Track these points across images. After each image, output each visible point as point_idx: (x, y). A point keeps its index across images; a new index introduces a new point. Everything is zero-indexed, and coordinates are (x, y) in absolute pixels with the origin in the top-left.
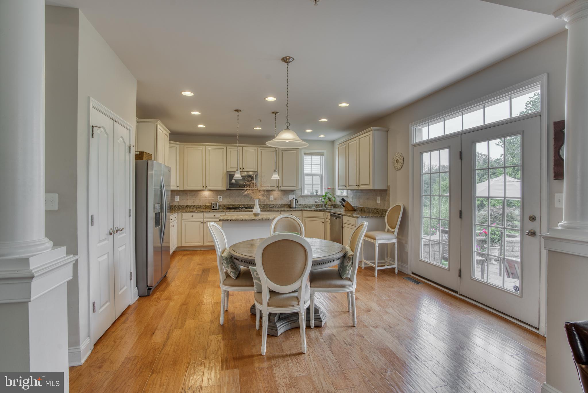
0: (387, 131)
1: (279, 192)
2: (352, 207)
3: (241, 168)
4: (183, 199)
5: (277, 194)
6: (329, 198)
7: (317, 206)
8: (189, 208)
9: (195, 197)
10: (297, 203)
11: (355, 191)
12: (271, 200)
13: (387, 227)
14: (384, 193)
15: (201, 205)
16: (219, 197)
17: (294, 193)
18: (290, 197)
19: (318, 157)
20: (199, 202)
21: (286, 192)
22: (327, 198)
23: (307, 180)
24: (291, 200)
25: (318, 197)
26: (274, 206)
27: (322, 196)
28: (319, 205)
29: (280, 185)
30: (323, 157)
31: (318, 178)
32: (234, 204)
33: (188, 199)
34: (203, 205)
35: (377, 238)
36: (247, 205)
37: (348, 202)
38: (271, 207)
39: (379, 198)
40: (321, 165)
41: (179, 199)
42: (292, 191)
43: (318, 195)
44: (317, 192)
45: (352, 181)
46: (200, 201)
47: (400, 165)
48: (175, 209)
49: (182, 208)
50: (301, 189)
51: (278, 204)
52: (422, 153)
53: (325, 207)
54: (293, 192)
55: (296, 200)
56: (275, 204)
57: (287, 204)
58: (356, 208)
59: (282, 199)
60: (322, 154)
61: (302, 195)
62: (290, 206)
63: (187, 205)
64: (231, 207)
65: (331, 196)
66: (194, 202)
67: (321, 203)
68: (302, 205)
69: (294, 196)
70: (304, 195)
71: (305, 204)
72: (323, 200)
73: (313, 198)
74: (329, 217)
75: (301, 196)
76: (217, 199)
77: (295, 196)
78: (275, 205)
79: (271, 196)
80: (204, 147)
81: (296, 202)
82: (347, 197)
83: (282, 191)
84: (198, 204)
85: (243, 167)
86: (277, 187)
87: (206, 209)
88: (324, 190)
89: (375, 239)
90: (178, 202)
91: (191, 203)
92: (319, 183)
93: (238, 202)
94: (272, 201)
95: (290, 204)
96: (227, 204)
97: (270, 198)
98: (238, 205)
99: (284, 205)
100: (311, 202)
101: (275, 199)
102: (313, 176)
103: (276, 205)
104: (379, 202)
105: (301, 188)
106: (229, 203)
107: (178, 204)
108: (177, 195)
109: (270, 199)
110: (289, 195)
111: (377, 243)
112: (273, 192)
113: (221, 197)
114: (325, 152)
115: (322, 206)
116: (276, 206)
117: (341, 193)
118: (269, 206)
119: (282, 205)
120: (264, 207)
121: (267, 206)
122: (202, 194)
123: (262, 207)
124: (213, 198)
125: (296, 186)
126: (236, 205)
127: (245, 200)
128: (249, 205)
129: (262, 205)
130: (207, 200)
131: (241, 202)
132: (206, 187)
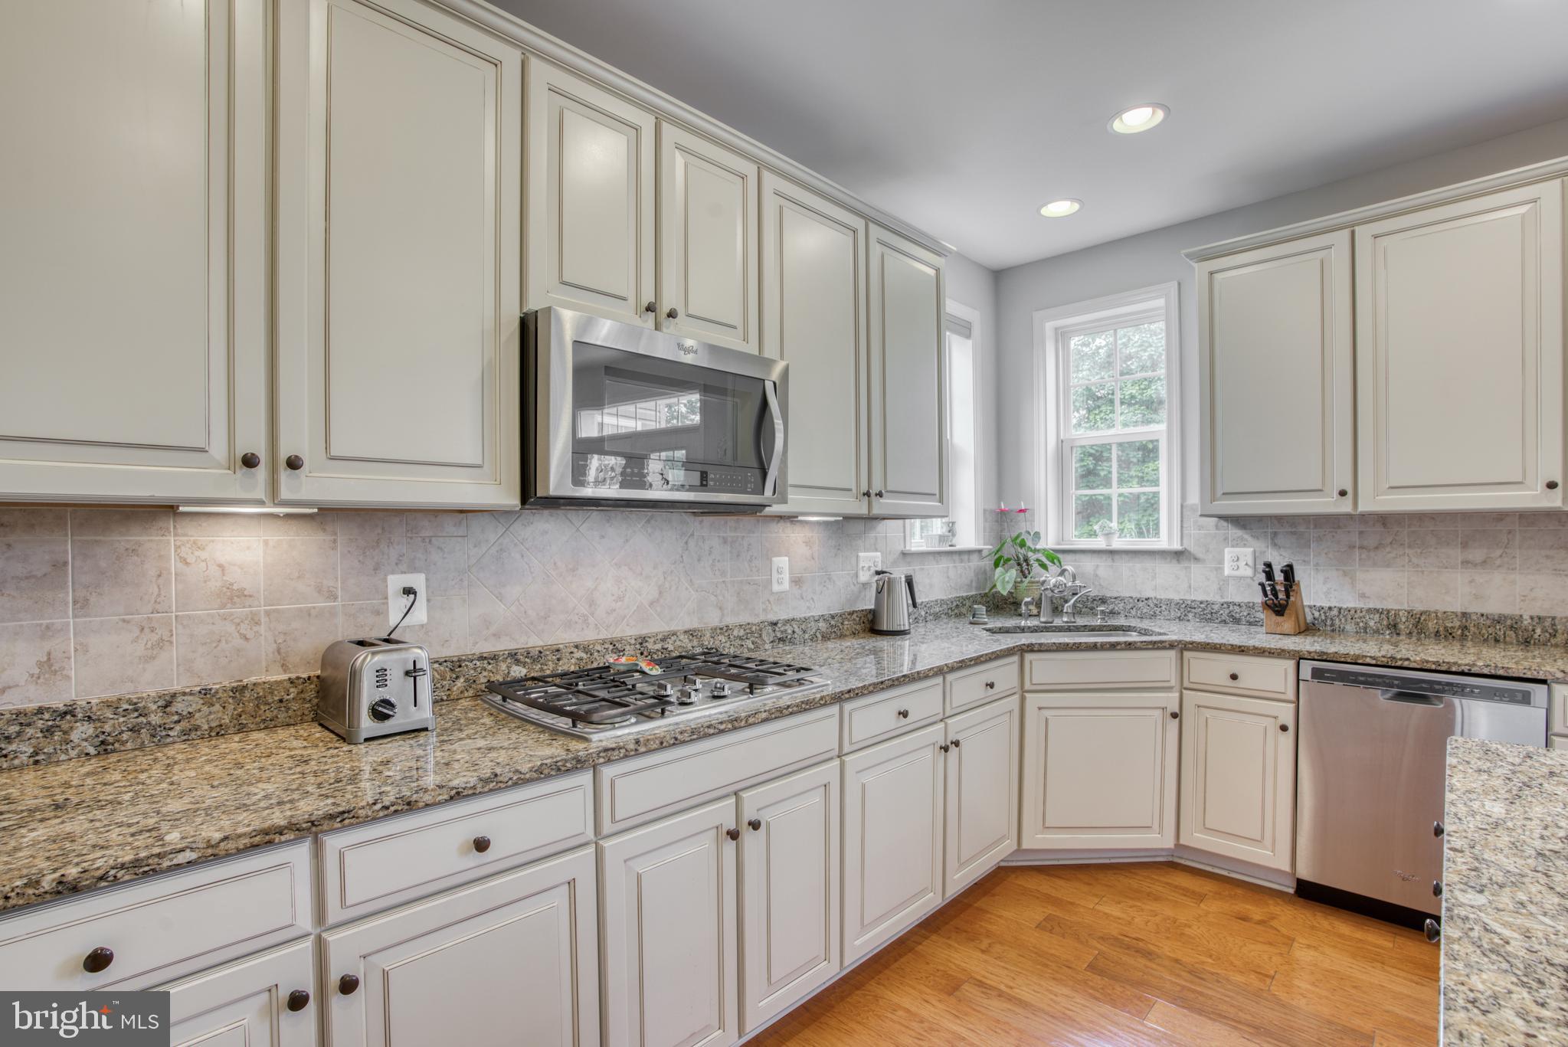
1: (816, 535)
3: (650, 307)
5: (807, 543)
12: (776, 588)
15: (167, 702)
16: (396, 581)
17: (876, 539)
18: (861, 564)
20: (146, 657)
25: (956, 557)
26: (796, 630)
32: (534, 642)
34: (205, 692)
38: (779, 640)
43: (962, 547)
46: (160, 644)
51: (814, 612)
54: (872, 535)
56: (800, 615)
57: (854, 612)
59: (829, 578)
61: (908, 549)
62: (872, 625)
64: (518, 672)
69: (879, 557)
75: (904, 556)
76: (381, 612)
77: (882, 553)
78: (799, 622)
79: (777, 562)
84: (126, 690)
87: (242, 729)
93: (568, 625)
94: (781, 597)
95: (872, 607)
96: (478, 651)
97: (775, 576)
98: (577, 647)
101: (796, 581)
103: (806, 620)
106: (497, 635)
109: (770, 581)
110: (857, 546)
112: (789, 530)
113: (418, 581)
116: (804, 632)
118: (770, 631)
119: (833, 617)
120: (743, 643)
121: (761, 636)
122: (187, 564)
123: (732, 647)
124: (335, 598)
125: (937, 492)
126: (558, 650)
127: (620, 599)
128: (652, 640)
129: (736, 633)
130: (258, 623)
131: (591, 620)
132: (294, 464)
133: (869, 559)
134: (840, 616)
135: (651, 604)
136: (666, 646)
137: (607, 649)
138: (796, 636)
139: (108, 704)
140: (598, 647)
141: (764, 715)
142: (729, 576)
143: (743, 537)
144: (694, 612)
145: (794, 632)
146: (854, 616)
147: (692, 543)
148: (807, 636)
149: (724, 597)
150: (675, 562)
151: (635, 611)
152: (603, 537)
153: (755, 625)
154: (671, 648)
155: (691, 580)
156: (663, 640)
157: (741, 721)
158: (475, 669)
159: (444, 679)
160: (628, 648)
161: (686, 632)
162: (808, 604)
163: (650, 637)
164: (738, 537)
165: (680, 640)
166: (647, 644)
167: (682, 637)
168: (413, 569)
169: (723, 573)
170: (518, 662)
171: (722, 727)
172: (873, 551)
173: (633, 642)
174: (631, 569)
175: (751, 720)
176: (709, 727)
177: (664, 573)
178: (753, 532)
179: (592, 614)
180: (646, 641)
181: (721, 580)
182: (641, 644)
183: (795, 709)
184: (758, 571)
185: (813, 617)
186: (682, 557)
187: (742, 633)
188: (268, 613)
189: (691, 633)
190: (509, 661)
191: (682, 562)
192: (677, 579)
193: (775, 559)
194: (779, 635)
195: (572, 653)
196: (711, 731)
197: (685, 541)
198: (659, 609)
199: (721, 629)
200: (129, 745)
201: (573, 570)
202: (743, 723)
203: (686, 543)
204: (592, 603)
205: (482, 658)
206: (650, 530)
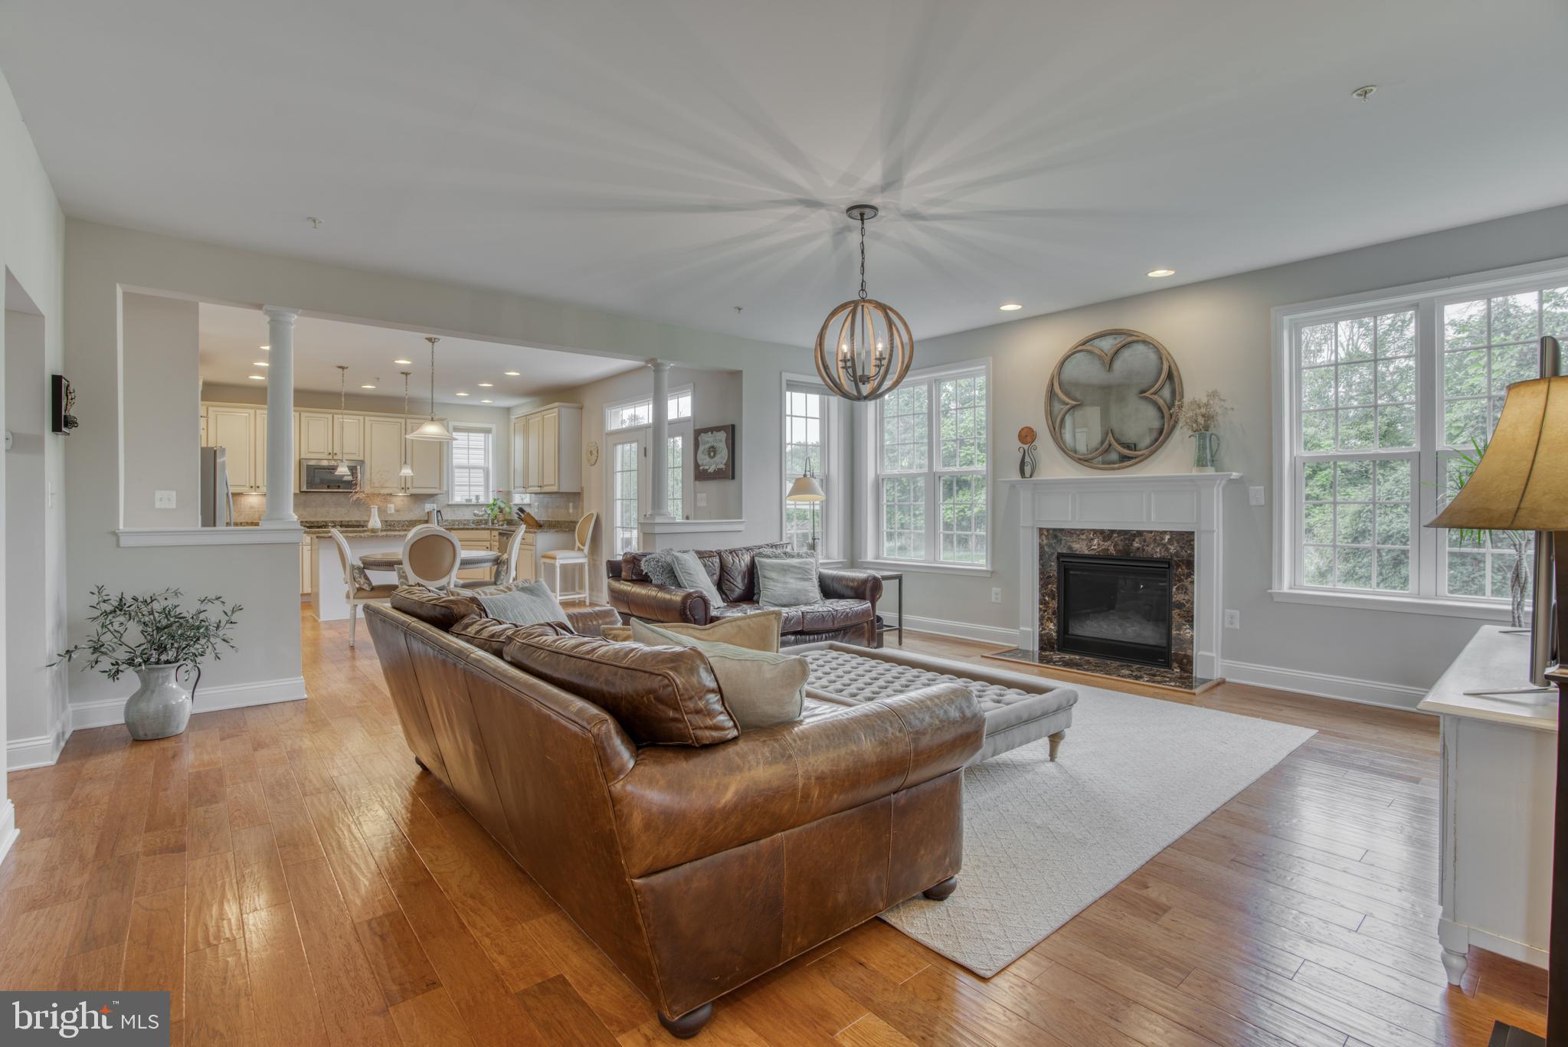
0: (581, 408)
1: (406, 499)
2: (536, 521)
3: (330, 454)
5: (402, 501)
6: (500, 508)
7: (479, 522)
10: (440, 518)
11: (541, 496)
12: (388, 512)
13: (578, 544)
14: (576, 497)
17: (434, 500)
18: (426, 507)
19: (481, 436)
20: (238, 517)
21: (418, 498)
22: (496, 509)
23: (460, 477)
24: (428, 513)
25: (479, 507)
27: (488, 506)
28: (481, 521)
29: (409, 485)
30: (490, 435)
31: (481, 474)
32: (313, 520)
35: (558, 557)
37: (528, 514)
39: (571, 504)
40: (486, 450)
42: (432, 496)
43: (481, 503)
44: (477, 497)
45: (533, 480)
47: (594, 458)
50: (448, 492)
51: (404, 519)
52: (615, 445)
53: (493, 524)
54: (433, 498)
55: (439, 511)
56: (397, 519)
57: (420, 520)
58: (542, 523)
59: (412, 510)
60: (487, 431)
61: (450, 503)
65: (503, 505)
67: (486, 517)
68: (450, 521)
69: (435, 505)
70: (454, 503)
71: (455, 518)
72: (489, 512)
73: (470, 509)
74: (497, 538)
75: (449, 505)
77: (437, 504)
78: (397, 521)
79: (389, 505)
80: (252, 412)
81: (437, 517)
82: (529, 505)
83: (412, 495)
85: (335, 452)
86: (403, 488)
88: (491, 494)
89: (555, 558)
92: (481, 481)
93: (321, 516)
94: (391, 515)
95: (426, 519)
97: (388, 509)
98: (323, 521)
99: (415, 521)
100: (467, 515)
101: (397, 511)
102: (471, 470)
103: (399, 521)
104: (571, 511)
110: (424, 503)
111: (558, 563)
112: (394, 497)
114: (493, 427)
115: (486, 523)
116: (399, 524)
117: (520, 499)
118: (385, 522)
119: (411, 521)
125: (438, 486)
126: (318, 521)
127: (336, 512)
128: (344, 521)
132: (258, 487)
133: (429, 507)
135: (345, 513)
137: (331, 522)
144: (358, 516)
145: (394, 524)
152: (331, 498)
155: (358, 509)
156: (348, 522)
161: (355, 520)
162: (402, 517)
165: (353, 522)
173: (338, 521)
174: (339, 505)
177: (349, 507)
179: (328, 515)
182: (341, 522)
189: (357, 521)
192: (353, 508)
194: (388, 524)
198: (347, 515)
201: (323, 505)
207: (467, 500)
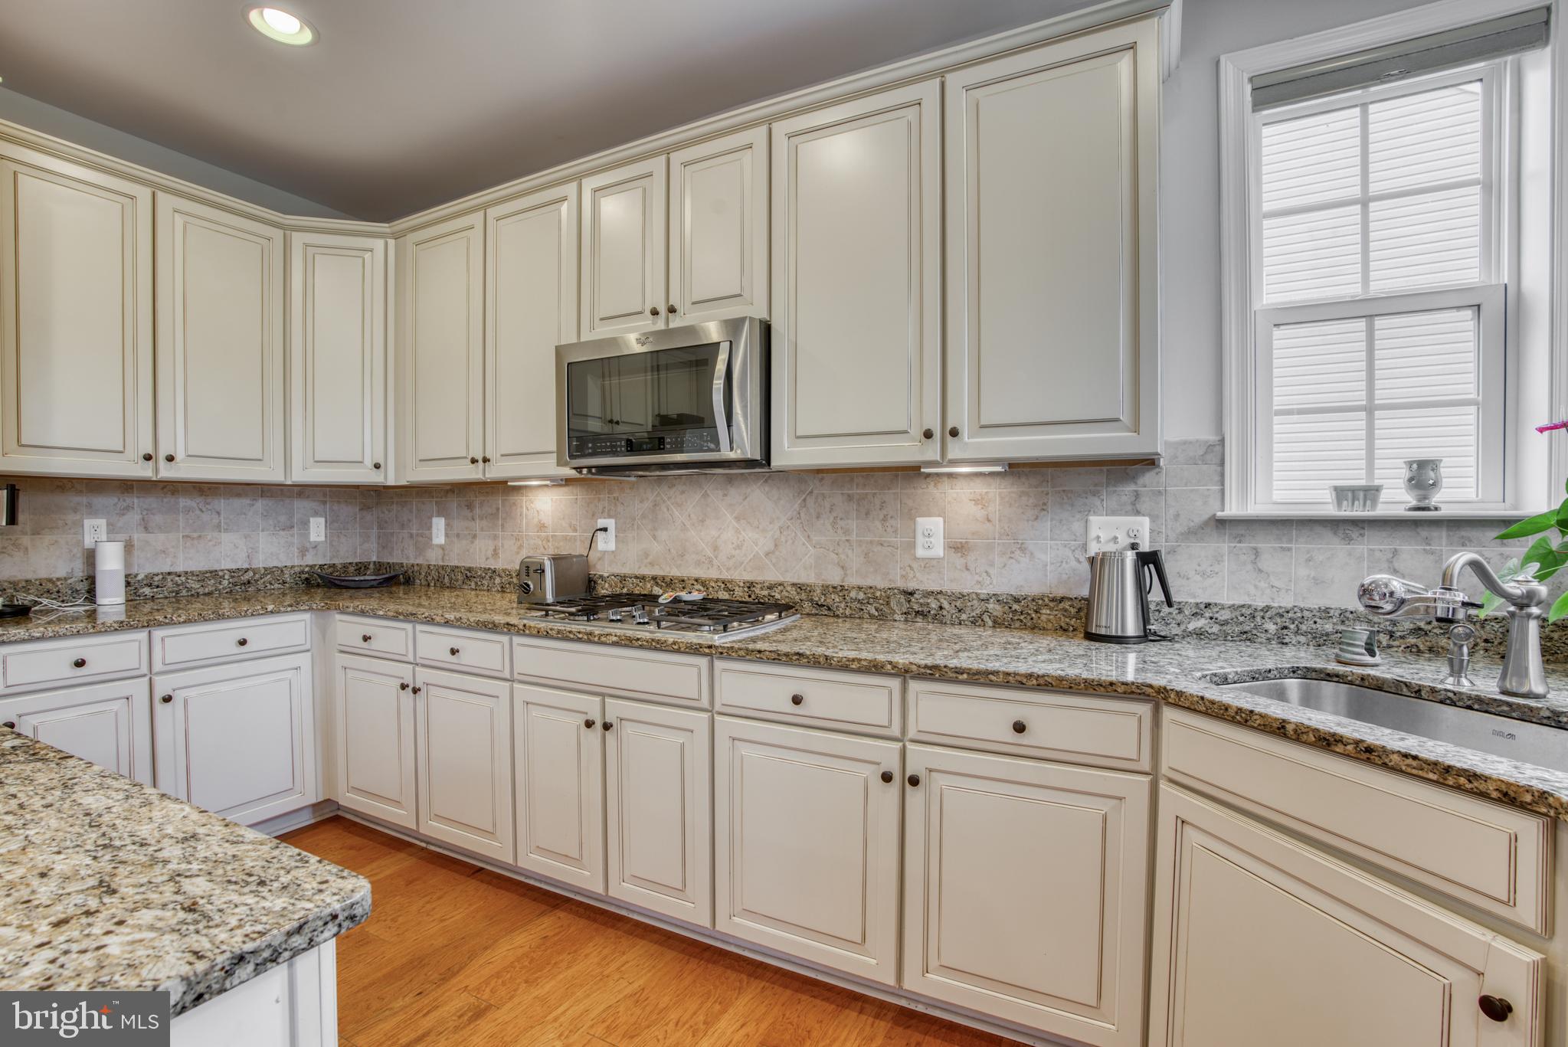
3: (656, 311)
4: (458, 536)
5: (978, 501)
8: (473, 584)
9: (502, 525)
10: (1156, 596)
12: (920, 552)
16: (601, 523)
17: (1137, 495)
18: (1094, 532)
20: (518, 553)
21: (1053, 488)
23: (1302, 364)
24: (1092, 561)
26: (946, 605)
29: (961, 416)
32: (675, 572)
33: (475, 537)
36: (751, 585)
38: (917, 612)
41: (447, 535)
43: (1446, 511)
44: (1426, 476)
46: (519, 543)
48: (429, 585)
49: (451, 579)
51: (984, 591)
54: (1131, 488)
55: (1149, 559)
56: (956, 588)
57: (1062, 599)
59: (1023, 549)
61: (1233, 509)
62: (1084, 620)
63: (469, 569)
66: (495, 553)
68: (1225, 615)
69: (1144, 523)
70: (1255, 508)
71: (1260, 604)
73: (1375, 543)
75: (1221, 524)
77: (1154, 518)
78: (954, 597)
79: (923, 523)
86: (928, 435)
90: (442, 547)
91: (487, 559)
92: (1466, 379)
93: (698, 563)
94: (929, 564)
95: (1085, 592)
96: (637, 573)
97: (920, 540)
98: (696, 580)
99: (1038, 602)
101: (958, 548)
102: (1379, 323)
103: (962, 596)
105: (1222, 441)
106: (652, 564)
107: (443, 559)
108: (439, 515)
109: (912, 545)
110: (1090, 510)
112: (945, 485)
113: (610, 523)
116: (961, 611)
118: (903, 600)
119: (1017, 600)
120: (863, 608)
121: (888, 603)
122: (527, 508)
123: (848, 609)
124: (575, 530)
126: (683, 581)
127: (739, 547)
128: (759, 586)
129: (853, 594)
130: (549, 541)
131: (715, 562)
133: (1109, 527)
134: (1033, 600)
135: (767, 554)
136: (773, 594)
137: (720, 587)
138: (945, 613)
139: (504, 570)
140: (713, 584)
141: (615, 639)
142: (855, 536)
143: (875, 494)
144: (811, 567)
145: (941, 608)
146: (1066, 605)
147: (810, 501)
148: (964, 617)
149: (847, 556)
150: (792, 519)
151: (750, 560)
152: (725, 495)
153: (880, 590)
154: (778, 596)
155: (809, 537)
157: (595, 636)
158: (633, 584)
159: (617, 587)
160: (737, 588)
161: (794, 585)
162: (977, 577)
163: (756, 583)
164: (867, 494)
165: (787, 591)
166: (754, 589)
167: (789, 588)
168: (610, 517)
169: (846, 532)
170: (657, 584)
171: (580, 636)
172: (1127, 514)
173: (742, 584)
174: (749, 523)
175: (603, 639)
176: (570, 632)
177: (781, 528)
178: (889, 489)
179: (716, 557)
180: (754, 586)
181: (844, 538)
182: (749, 587)
183: (645, 643)
184: (895, 532)
185: (977, 594)
186: (799, 513)
187: (861, 596)
188: (552, 536)
190: (652, 582)
191: (799, 518)
192: (794, 534)
193: (919, 520)
194: (916, 607)
195: (693, 584)
196: (572, 636)
197: (802, 498)
198: (774, 561)
199: (834, 588)
200: (508, 591)
201: (703, 521)
202: (596, 639)
203: (804, 500)
204: (716, 549)
205: (636, 577)
206: (767, 489)
207: (1342, 494)
